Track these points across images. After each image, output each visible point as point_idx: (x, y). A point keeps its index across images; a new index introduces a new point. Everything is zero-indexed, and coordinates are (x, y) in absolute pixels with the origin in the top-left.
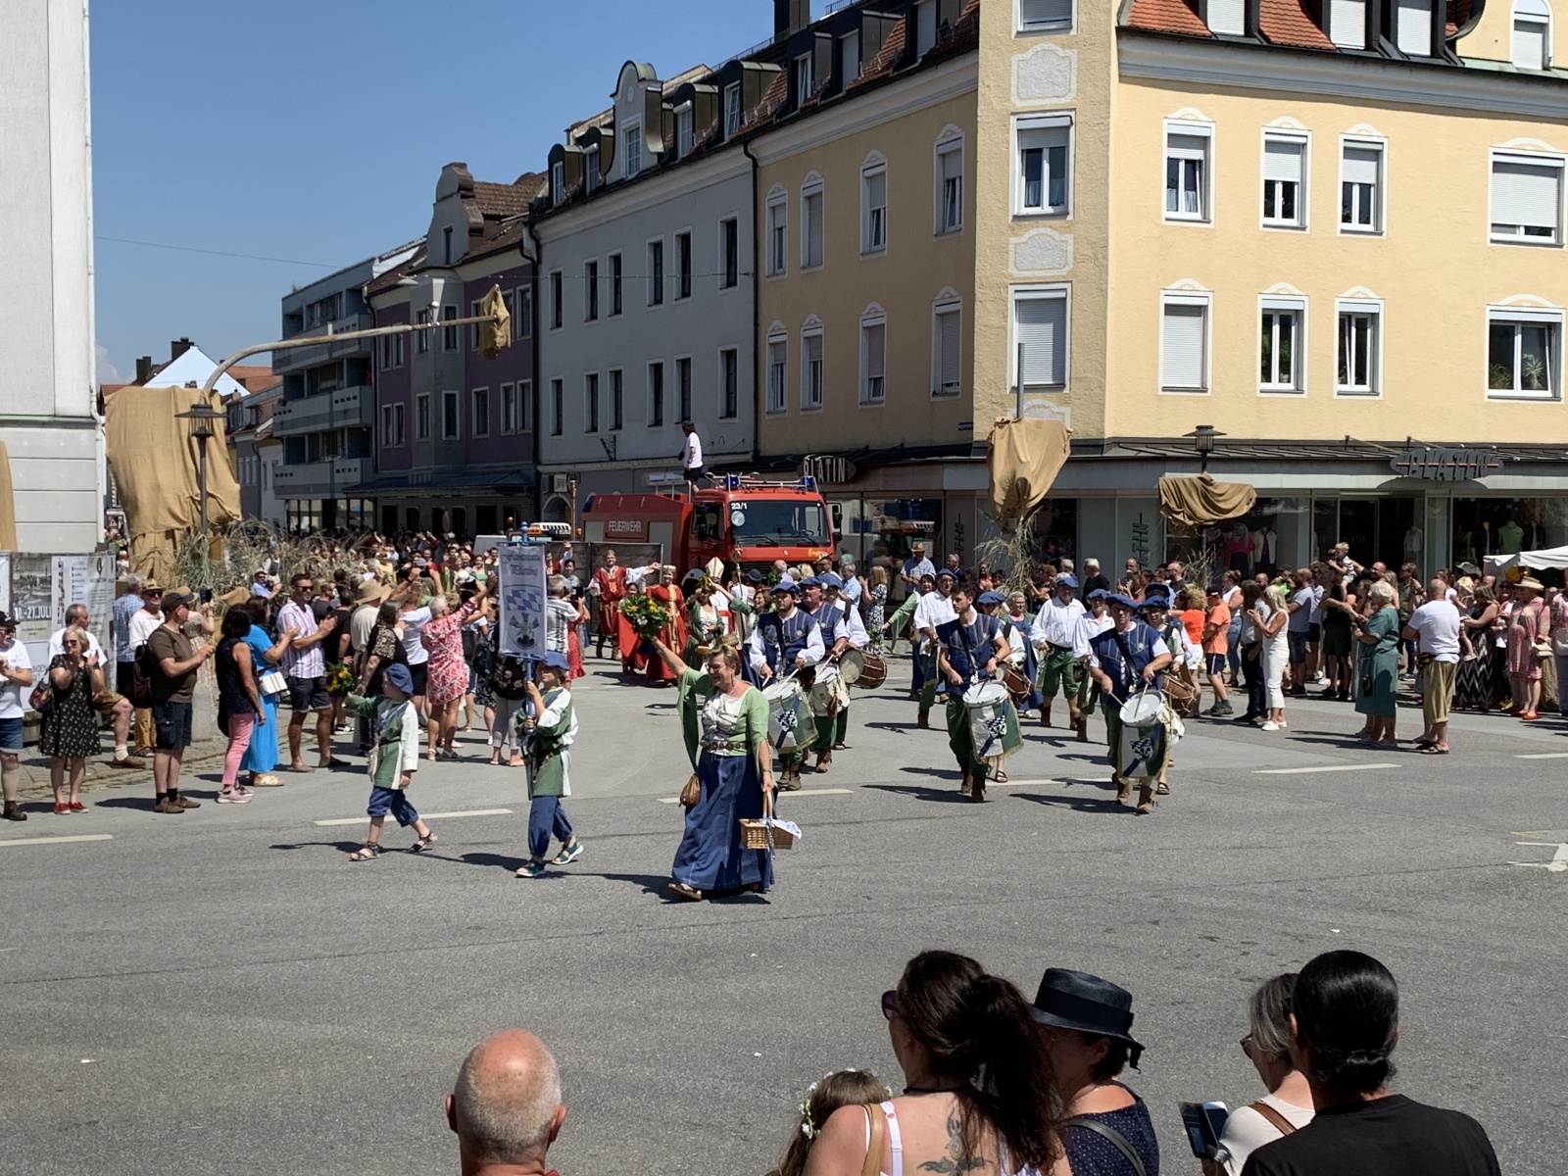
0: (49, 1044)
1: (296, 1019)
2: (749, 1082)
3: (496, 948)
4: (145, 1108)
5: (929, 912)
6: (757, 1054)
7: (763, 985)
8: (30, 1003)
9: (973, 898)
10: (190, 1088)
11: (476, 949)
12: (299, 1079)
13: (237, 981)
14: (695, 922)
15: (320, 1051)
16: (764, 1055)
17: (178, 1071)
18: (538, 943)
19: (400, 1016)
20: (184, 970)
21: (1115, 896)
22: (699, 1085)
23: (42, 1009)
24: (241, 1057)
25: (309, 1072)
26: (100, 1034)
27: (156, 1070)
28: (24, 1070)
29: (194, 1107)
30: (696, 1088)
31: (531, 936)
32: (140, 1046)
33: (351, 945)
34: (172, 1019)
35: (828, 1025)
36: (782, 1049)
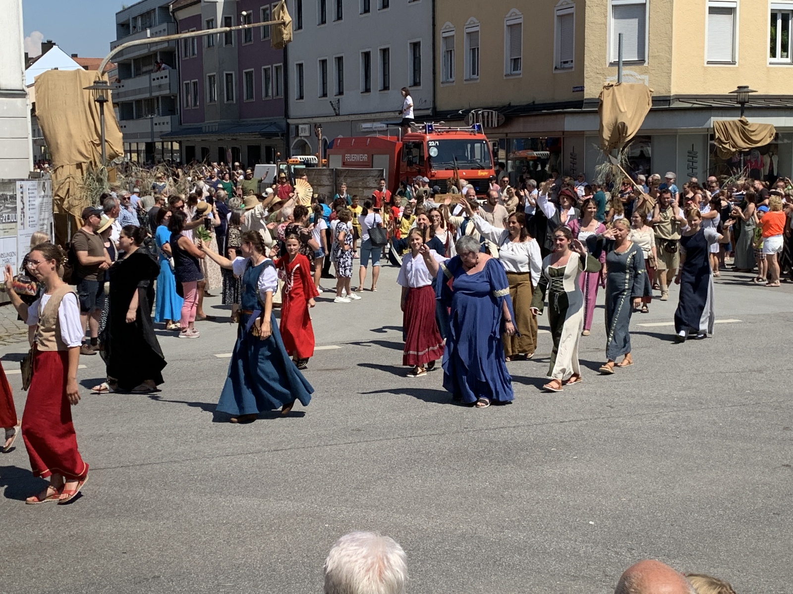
1: (264, 496)
2: (596, 543)
3: (377, 444)
4: (188, 565)
5: (658, 417)
6: (591, 523)
7: (570, 470)
9: (682, 407)
11: (364, 445)
12: (285, 543)
13: (214, 469)
14: (502, 425)
15: (291, 521)
16: (596, 523)
17: (200, 537)
18: (404, 440)
19: (334, 494)
20: (175, 462)
21: (777, 404)
22: (562, 545)
24: (239, 526)
25: (290, 537)
26: (137, 510)
27: (185, 537)
28: (95, 538)
29: (221, 564)
30: (560, 548)
31: (396, 436)
32: (168, 519)
33: (280, 443)
34: (181, 498)
35: (630, 500)
36: (607, 519)
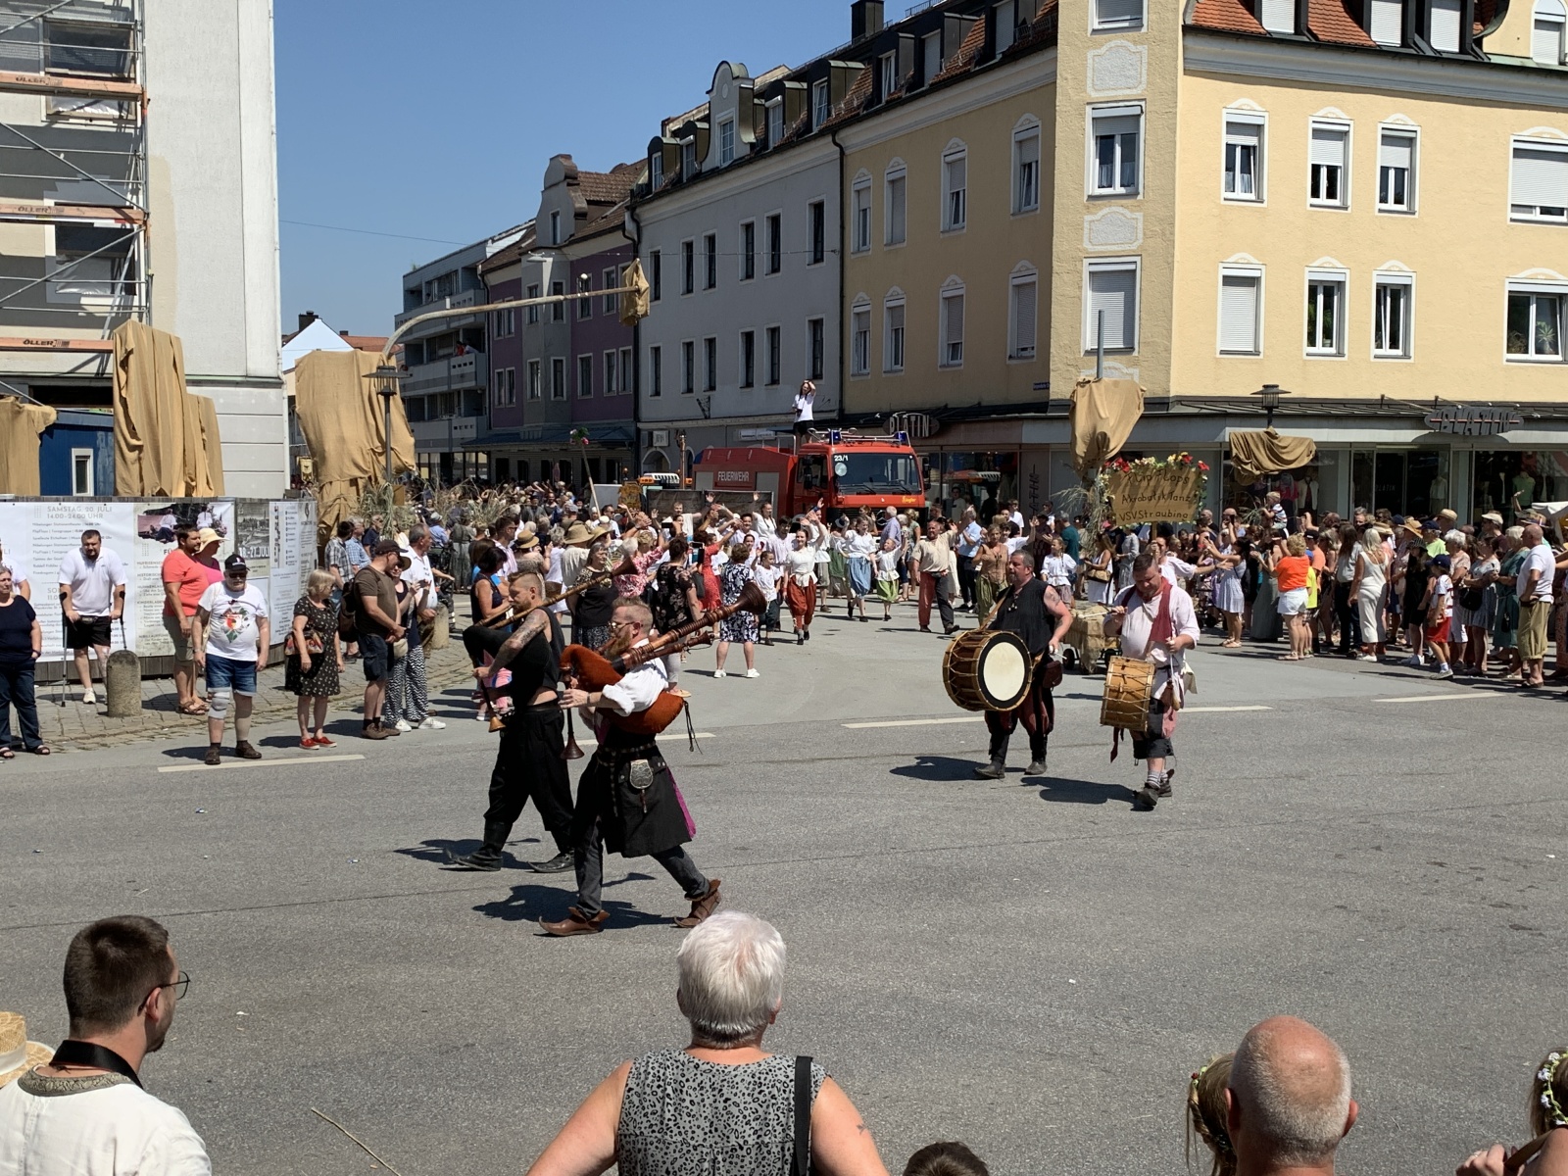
0: (395, 963)
3: (770, 868)
6: (1071, 981)
7: (1041, 909)
8: (362, 921)
10: (547, 1009)
11: (752, 869)
16: (1078, 982)
18: (808, 864)
23: (375, 928)
28: (383, 991)
29: (559, 1029)
30: (1029, 1015)
35: (1125, 952)
36: (1093, 976)
